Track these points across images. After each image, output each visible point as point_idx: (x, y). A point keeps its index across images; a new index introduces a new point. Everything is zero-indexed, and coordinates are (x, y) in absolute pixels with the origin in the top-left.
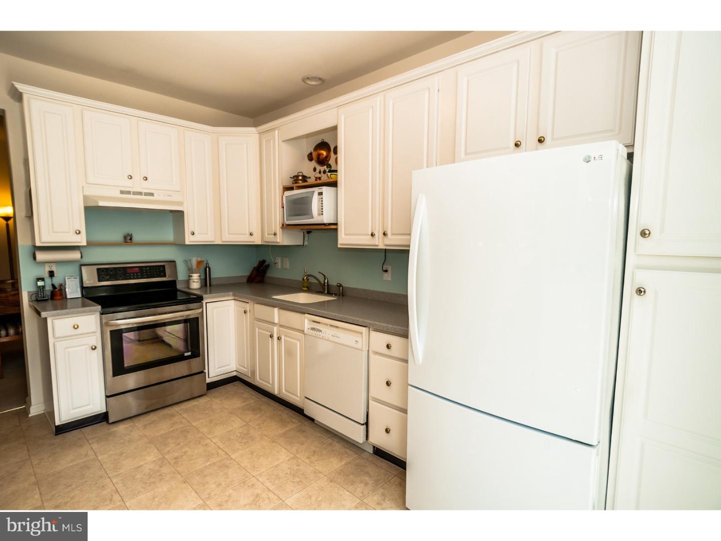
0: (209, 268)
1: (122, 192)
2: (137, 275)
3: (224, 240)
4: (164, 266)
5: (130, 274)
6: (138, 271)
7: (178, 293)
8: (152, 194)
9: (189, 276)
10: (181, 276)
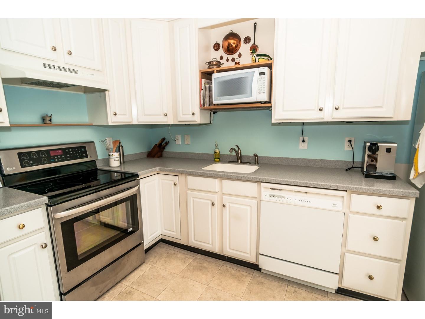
0: (122, 147)
1: (46, 66)
2: (61, 158)
3: (140, 120)
4: (84, 147)
5: (54, 156)
6: (61, 154)
7: (98, 171)
8: (75, 72)
9: (110, 155)
10: (100, 155)
